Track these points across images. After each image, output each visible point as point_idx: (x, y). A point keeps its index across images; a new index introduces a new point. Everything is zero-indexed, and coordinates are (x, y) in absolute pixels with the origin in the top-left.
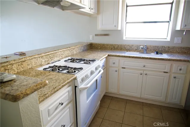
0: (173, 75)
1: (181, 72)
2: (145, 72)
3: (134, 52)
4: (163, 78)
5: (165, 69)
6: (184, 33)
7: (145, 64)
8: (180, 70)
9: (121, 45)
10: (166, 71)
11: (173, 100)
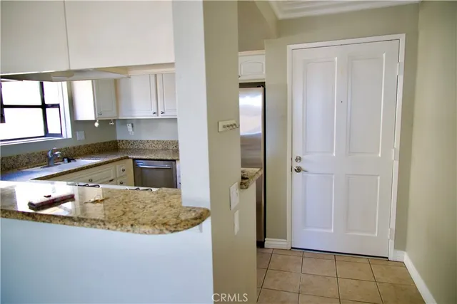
0: (119, 181)
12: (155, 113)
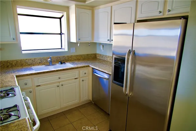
0: (81, 79)
1: (86, 75)
2: (61, 83)
3: (39, 65)
4: (75, 83)
5: (76, 76)
6: (79, 45)
7: (59, 76)
8: (85, 74)
9: (21, 60)
10: (76, 77)
11: (84, 98)
12: (109, 40)
